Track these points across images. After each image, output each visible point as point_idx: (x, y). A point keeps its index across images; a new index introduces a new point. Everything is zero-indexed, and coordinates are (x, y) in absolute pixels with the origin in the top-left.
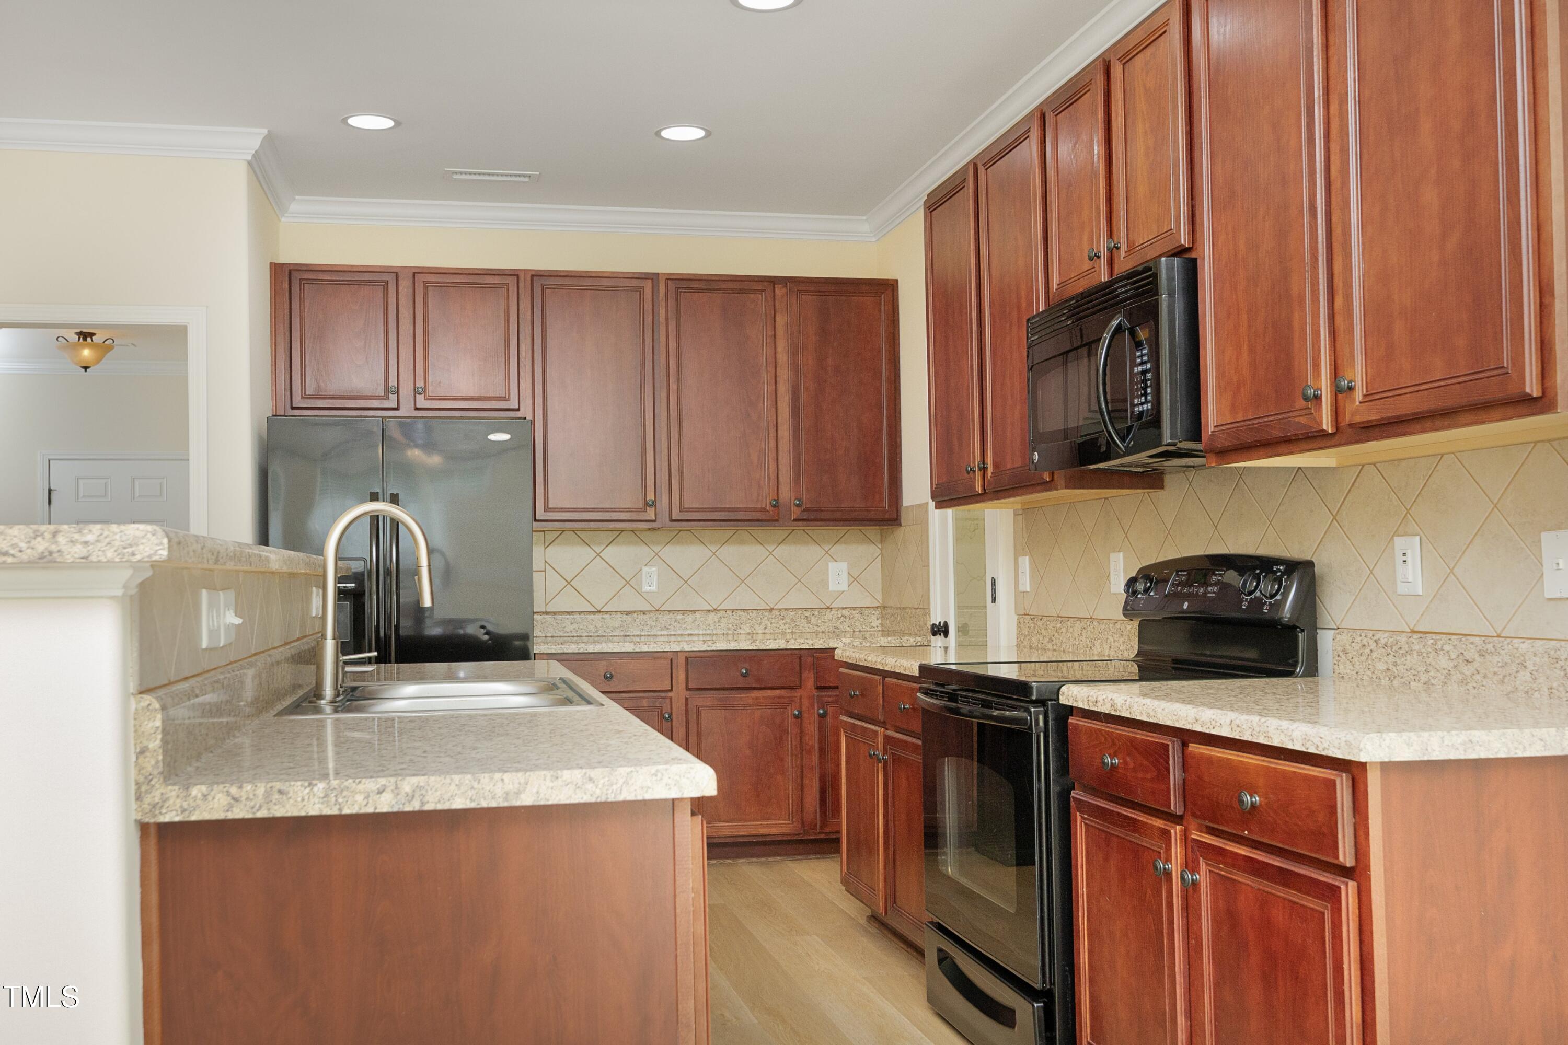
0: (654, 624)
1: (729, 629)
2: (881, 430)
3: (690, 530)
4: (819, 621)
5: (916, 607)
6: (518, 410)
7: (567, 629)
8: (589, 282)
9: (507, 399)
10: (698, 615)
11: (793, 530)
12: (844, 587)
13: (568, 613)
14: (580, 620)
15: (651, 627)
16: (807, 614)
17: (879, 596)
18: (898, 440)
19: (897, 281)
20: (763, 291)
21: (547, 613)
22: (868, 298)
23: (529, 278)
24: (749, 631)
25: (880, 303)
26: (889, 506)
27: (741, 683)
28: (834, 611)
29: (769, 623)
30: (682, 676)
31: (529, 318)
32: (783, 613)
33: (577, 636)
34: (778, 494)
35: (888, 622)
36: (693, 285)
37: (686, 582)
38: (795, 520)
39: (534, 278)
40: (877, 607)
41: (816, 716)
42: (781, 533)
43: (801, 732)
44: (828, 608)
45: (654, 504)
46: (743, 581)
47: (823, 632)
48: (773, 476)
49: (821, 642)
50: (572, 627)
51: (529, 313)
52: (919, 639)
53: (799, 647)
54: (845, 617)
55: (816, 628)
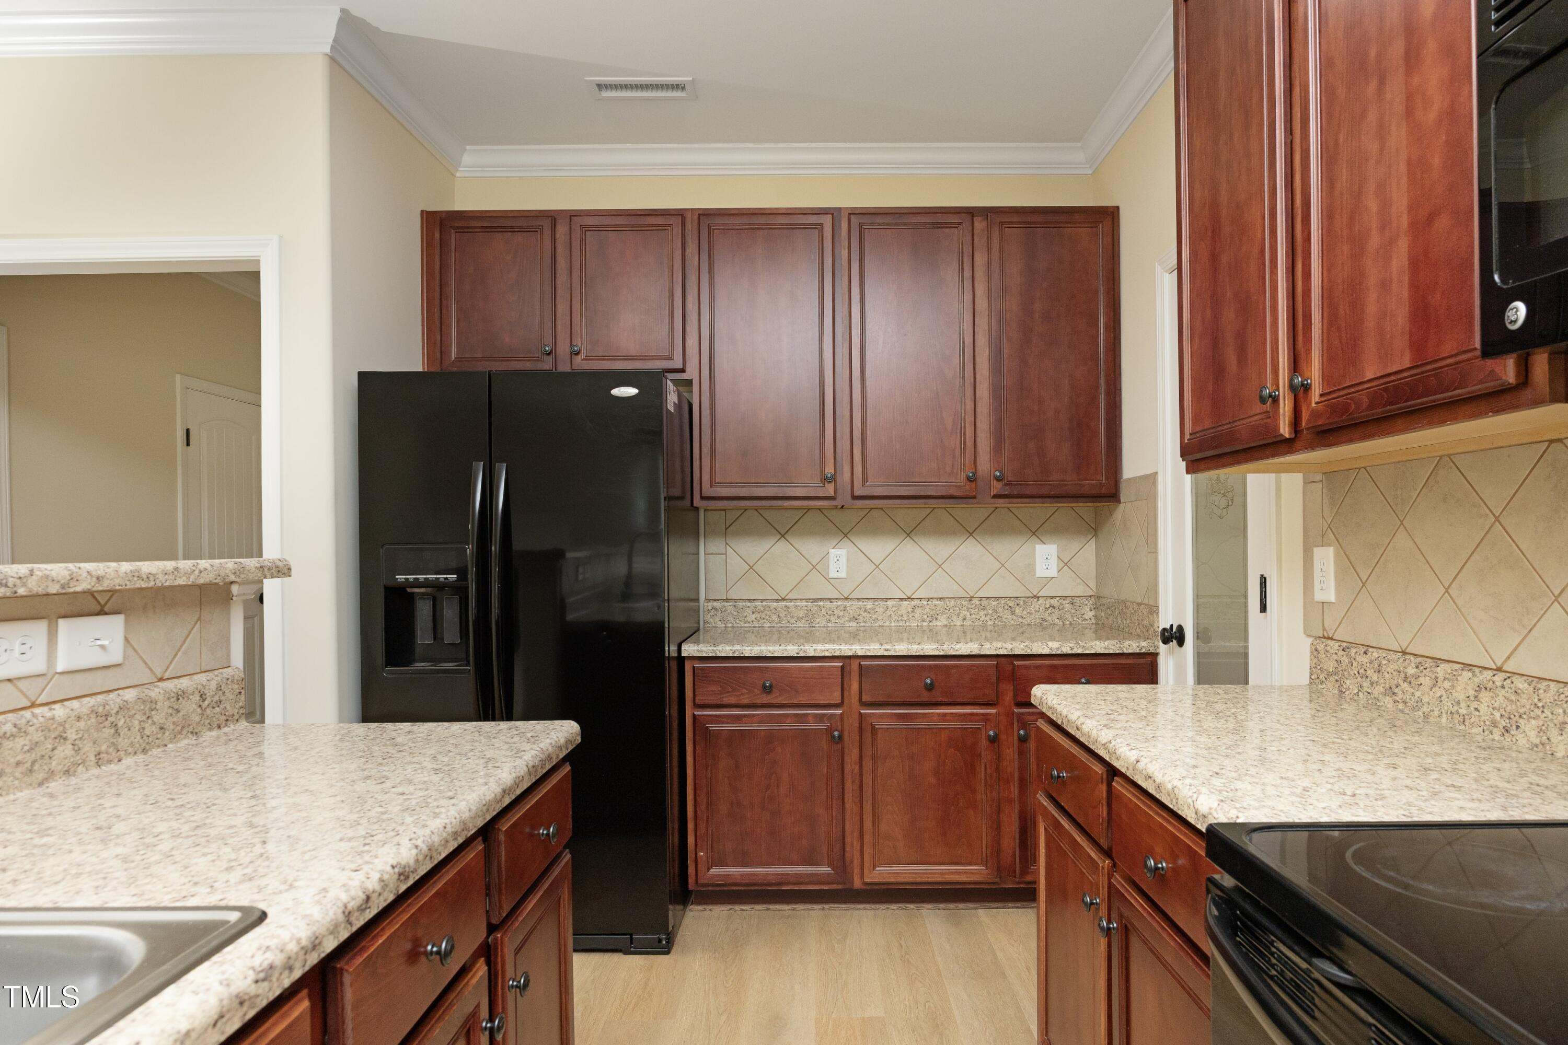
0: (841, 614)
1: (924, 620)
2: (1097, 387)
3: (882, 509)
4: (1025, 612)
5: (1139, 601)
6: (683, 371)
7: (748, 619)
8: (762, 220)
9: (670, 358)
10: (889, 603)
11: (996, 508)
12: (1053, 572)
13: (750, 600)
14: (762, 609)
15: (839, 617)
16: (1011, 604)
17: (1092, 584)
18: (1117, 399)
19: (1118, 208)
20: (960, 223)
21: (727, 600)
22: (1082, 229)
23: (696, 217)
24: (945, 622)
25: (1098, 235)
26: (1107, 478)
27: (925, 696)
28: (1041, 601)
29: (968, 614)
30: (855, 686)
31: (696, 264)
32: (984, 602)
33: (759, 627)
34: (975, 466)
35: (1103, 615)
36: (879, 220)
37: (877, 567)
38: (995, 496)
39: (701, 216)
40: (1090, 596)
41: (1016, 738)
42: (981, 513)
43: (999, 757)
44: (1035, 597)
45: (833, 479)
46: (940, 566)
47: (1028, 625)
48: (970, 443)
49: (1022, 646)
50: (754, 616)
51: (696, 259)
52: (1144, 644)
53: (995, 653)
54: (1054, 607)
55: (1020, 620)
